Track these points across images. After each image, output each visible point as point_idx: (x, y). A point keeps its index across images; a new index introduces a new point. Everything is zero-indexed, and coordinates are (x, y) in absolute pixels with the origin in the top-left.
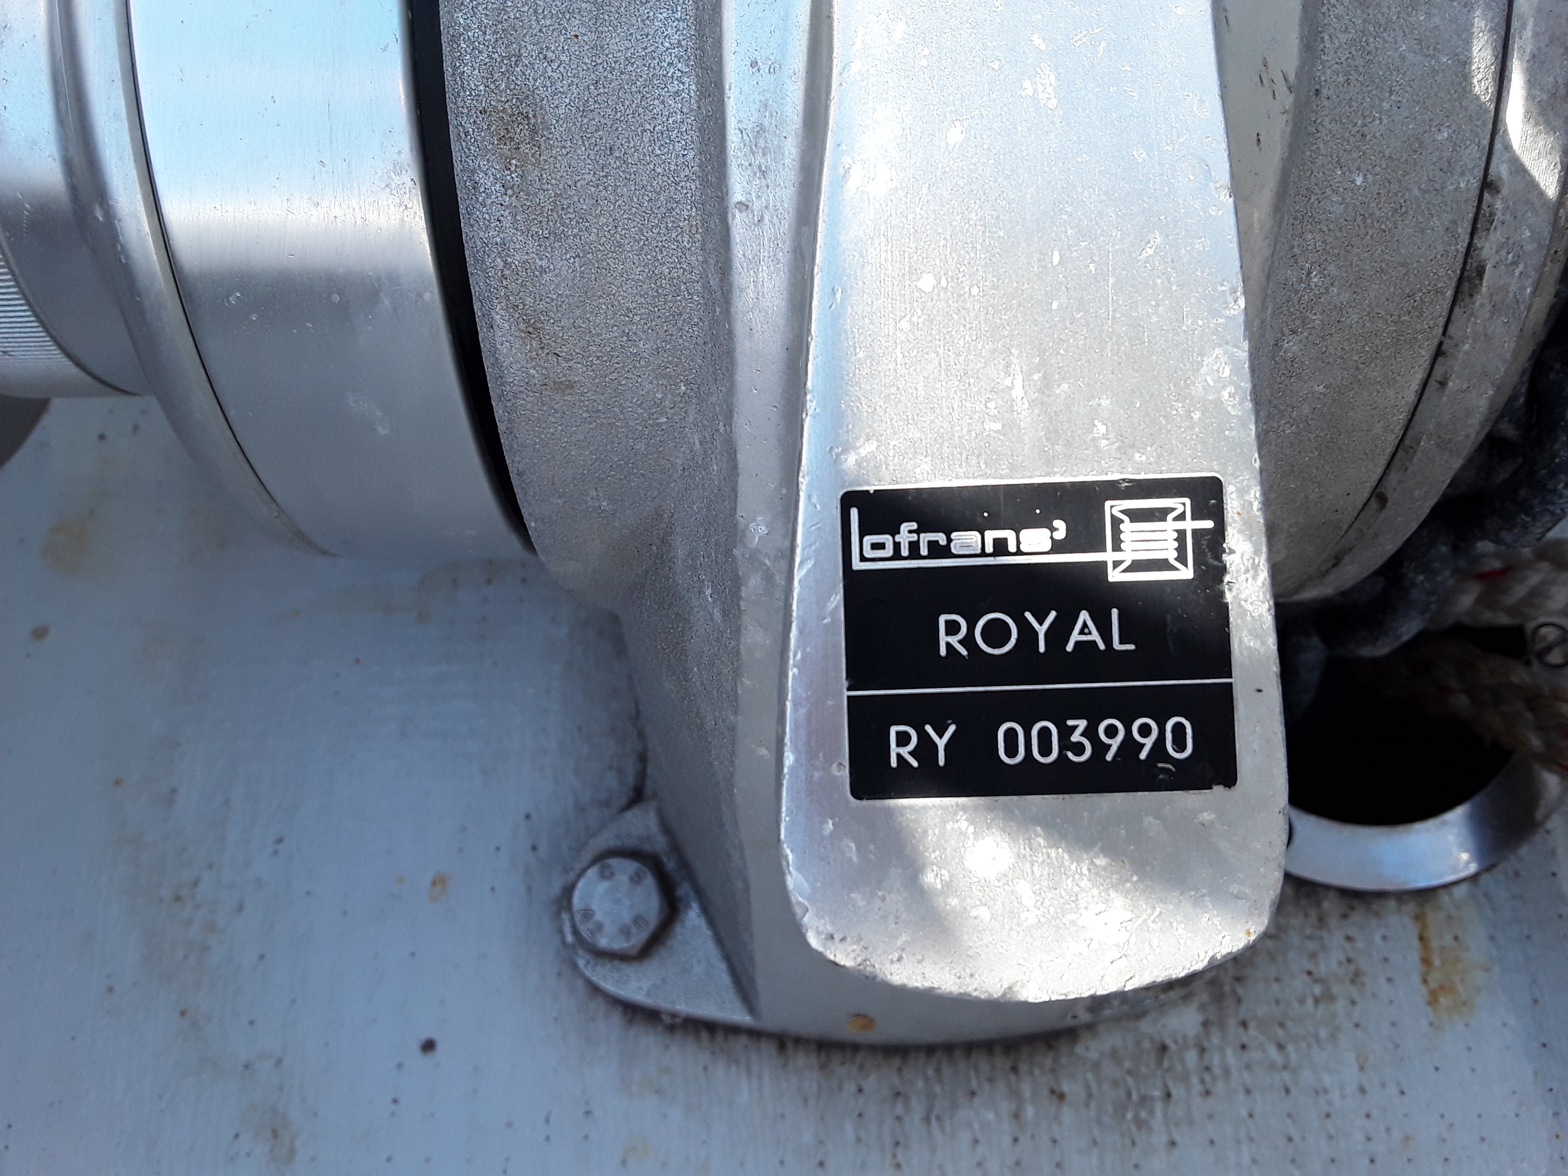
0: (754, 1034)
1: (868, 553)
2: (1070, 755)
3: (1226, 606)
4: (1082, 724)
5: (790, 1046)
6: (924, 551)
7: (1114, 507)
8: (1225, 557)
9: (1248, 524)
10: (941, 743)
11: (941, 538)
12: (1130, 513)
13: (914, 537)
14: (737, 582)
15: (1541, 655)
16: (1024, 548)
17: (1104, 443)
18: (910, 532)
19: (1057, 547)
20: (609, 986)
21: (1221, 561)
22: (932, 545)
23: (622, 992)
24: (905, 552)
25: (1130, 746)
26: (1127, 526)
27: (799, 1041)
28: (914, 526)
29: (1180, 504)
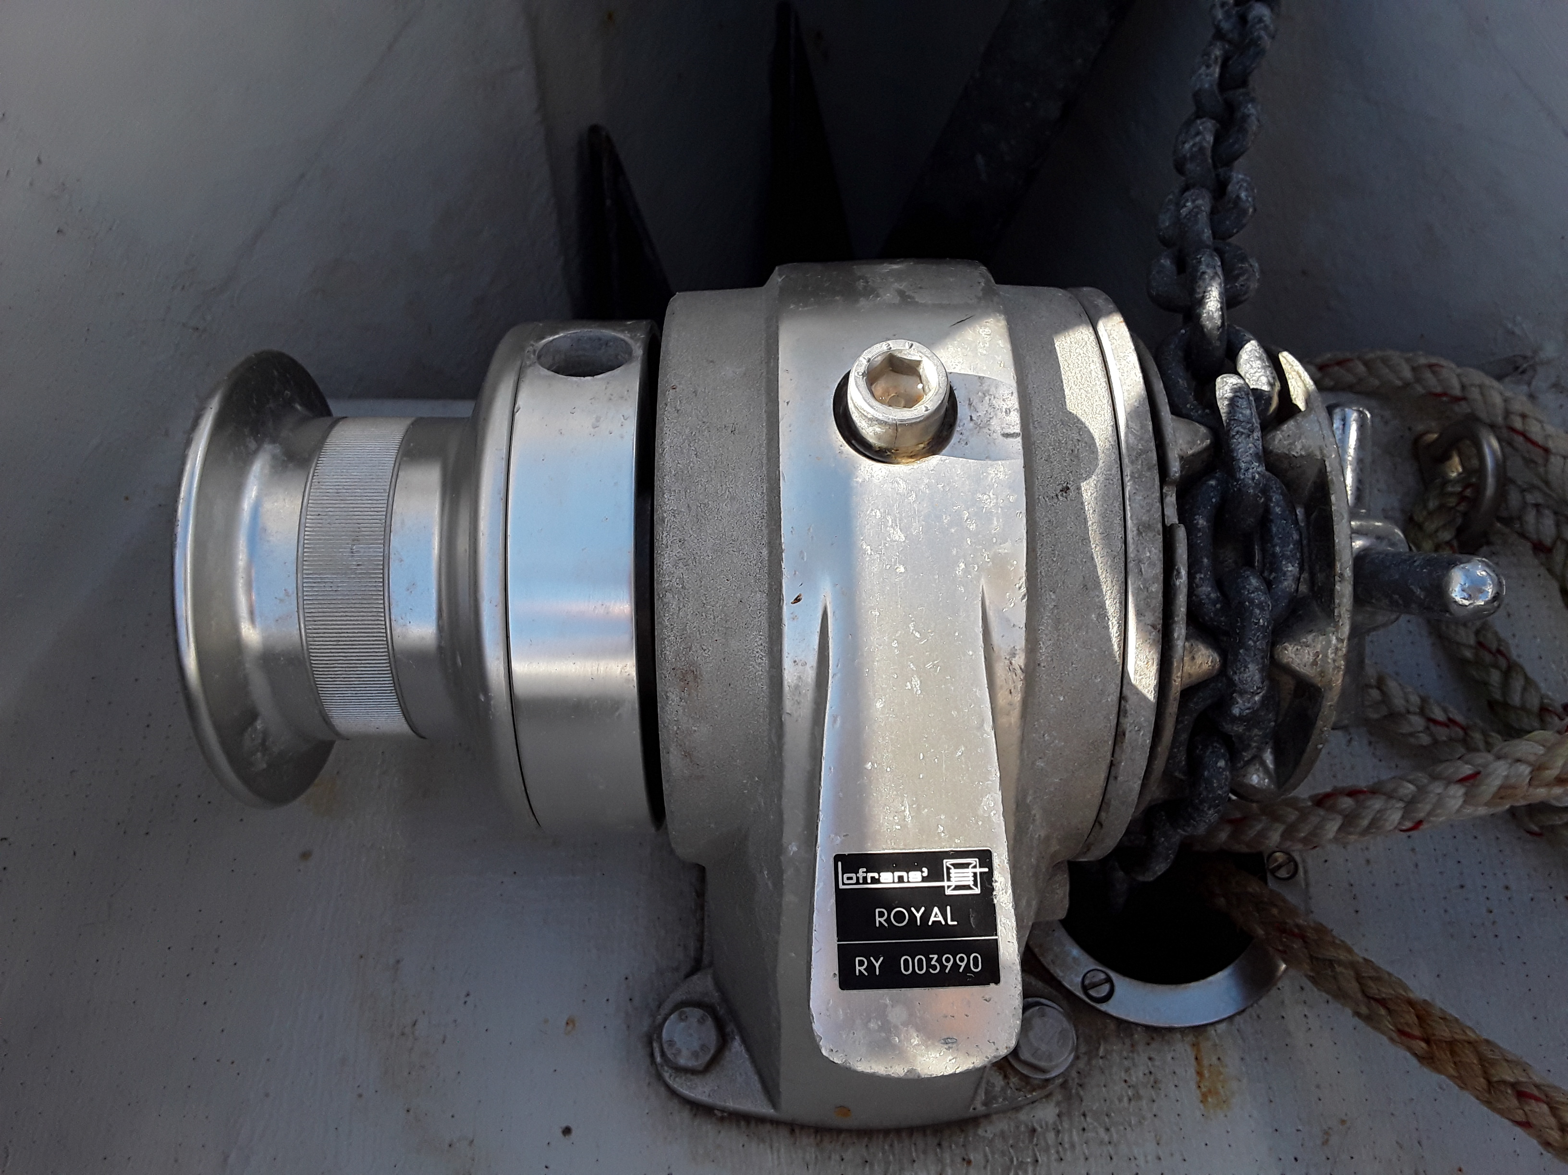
0: (775, 1123)
1: (846, 881)
2: (931, 970)
3: (994, 905)
4: (936, 957)
5: (797, 1131)
6: (869, 881)
7: (947, 862)
8: (993, 884)
9: (1003, 869)
10: (877, 965)
11: (876, 875)
12: (953, 865)
13: (865, 875)
14: (781, 872)
15: (1273, 872)
16: (910, 880)
17: (943, 834)
18: (863, 872)
19: (924, 879)
20: (685, 1091)
21: (992, 885)
22: (872, 878)
23: (692, 1095)
24: (861, 881)
25: (956, 966)
26: (953, 871)
27: (803, 1127)
28: (865, 870)
29: (974, 861)
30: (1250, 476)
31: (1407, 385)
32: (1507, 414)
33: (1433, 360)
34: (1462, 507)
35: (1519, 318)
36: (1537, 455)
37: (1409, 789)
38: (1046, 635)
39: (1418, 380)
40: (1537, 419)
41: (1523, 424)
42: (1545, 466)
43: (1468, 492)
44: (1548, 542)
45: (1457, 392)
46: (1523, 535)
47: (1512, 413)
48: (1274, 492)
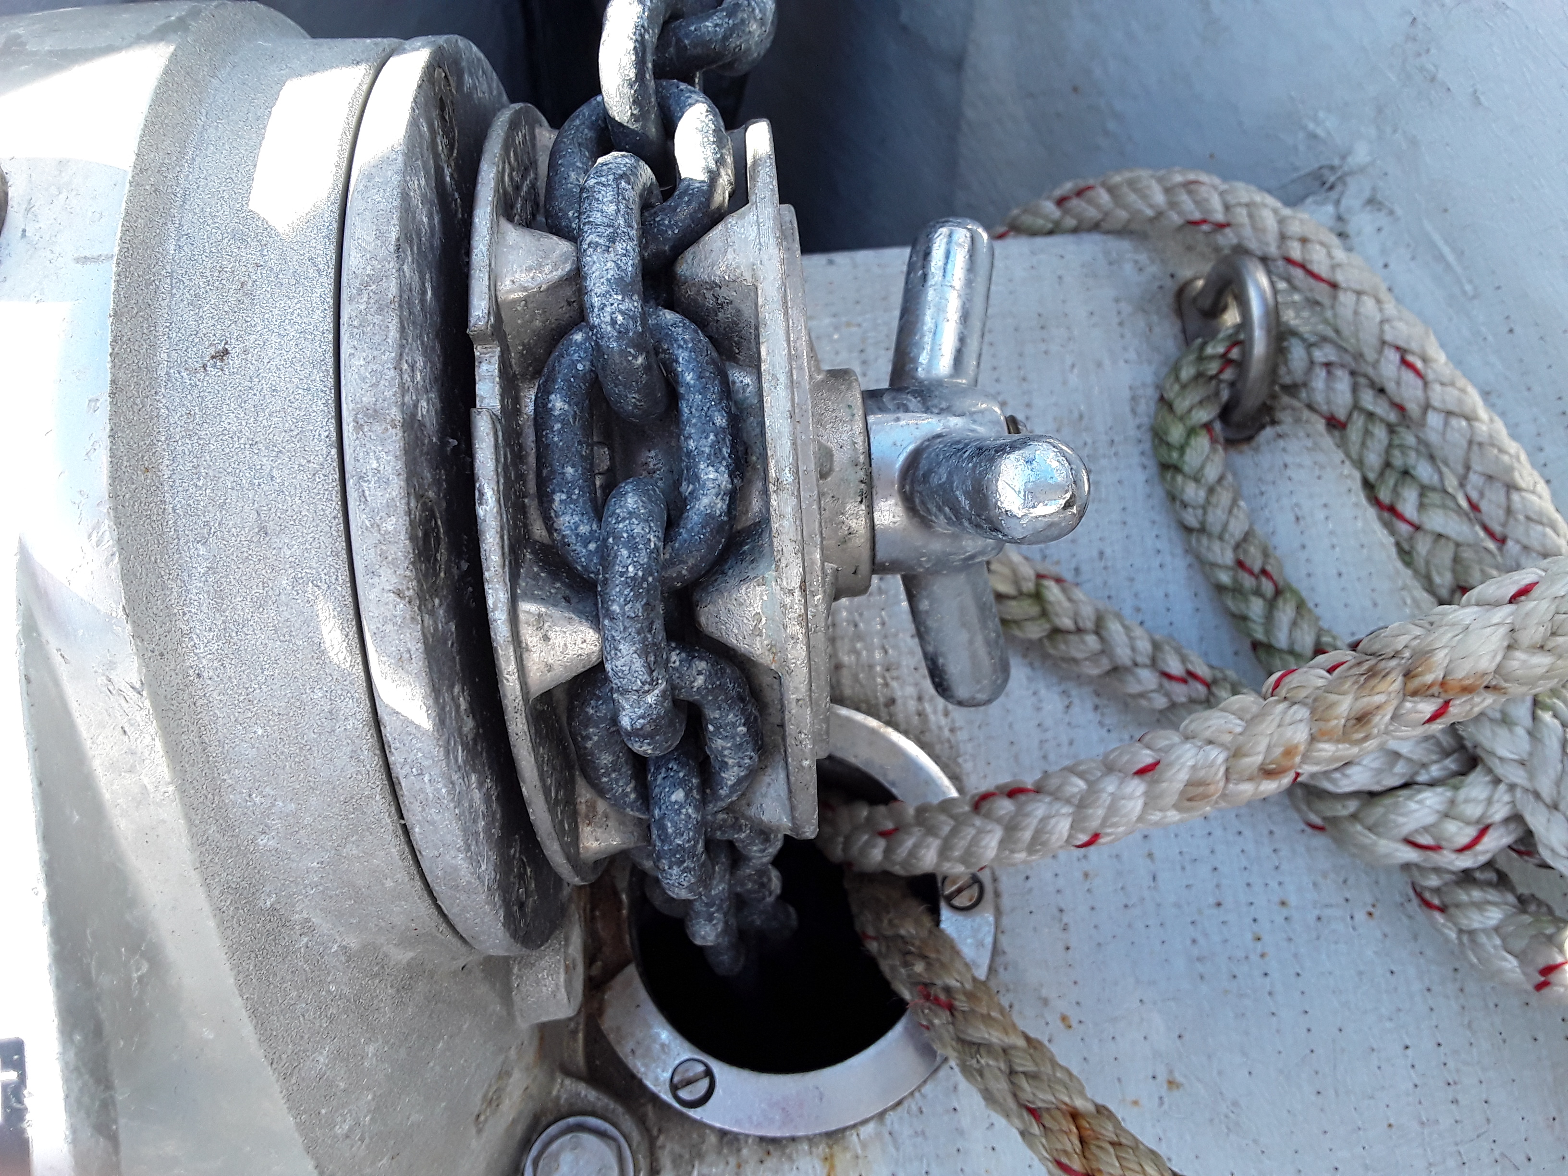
15: (949, 899)
30: (608, 319)
31: (1160, 215)
32: (1283, 237)
33: (1191, 176)
34: (1228, 374)
35: (1321, 114)
36: (1321, 292)
37: (1077, 786)
38: (201, 622)
39: (1173, 205)
40: (1322, 244)
41: (1302, 252)
42: (1333, 307)
43: (1235, 353)
44: (1341, 415)
45: (1219, 216)
46: (1310, 407)
47: (1291, 238)
48: (680, 346)
